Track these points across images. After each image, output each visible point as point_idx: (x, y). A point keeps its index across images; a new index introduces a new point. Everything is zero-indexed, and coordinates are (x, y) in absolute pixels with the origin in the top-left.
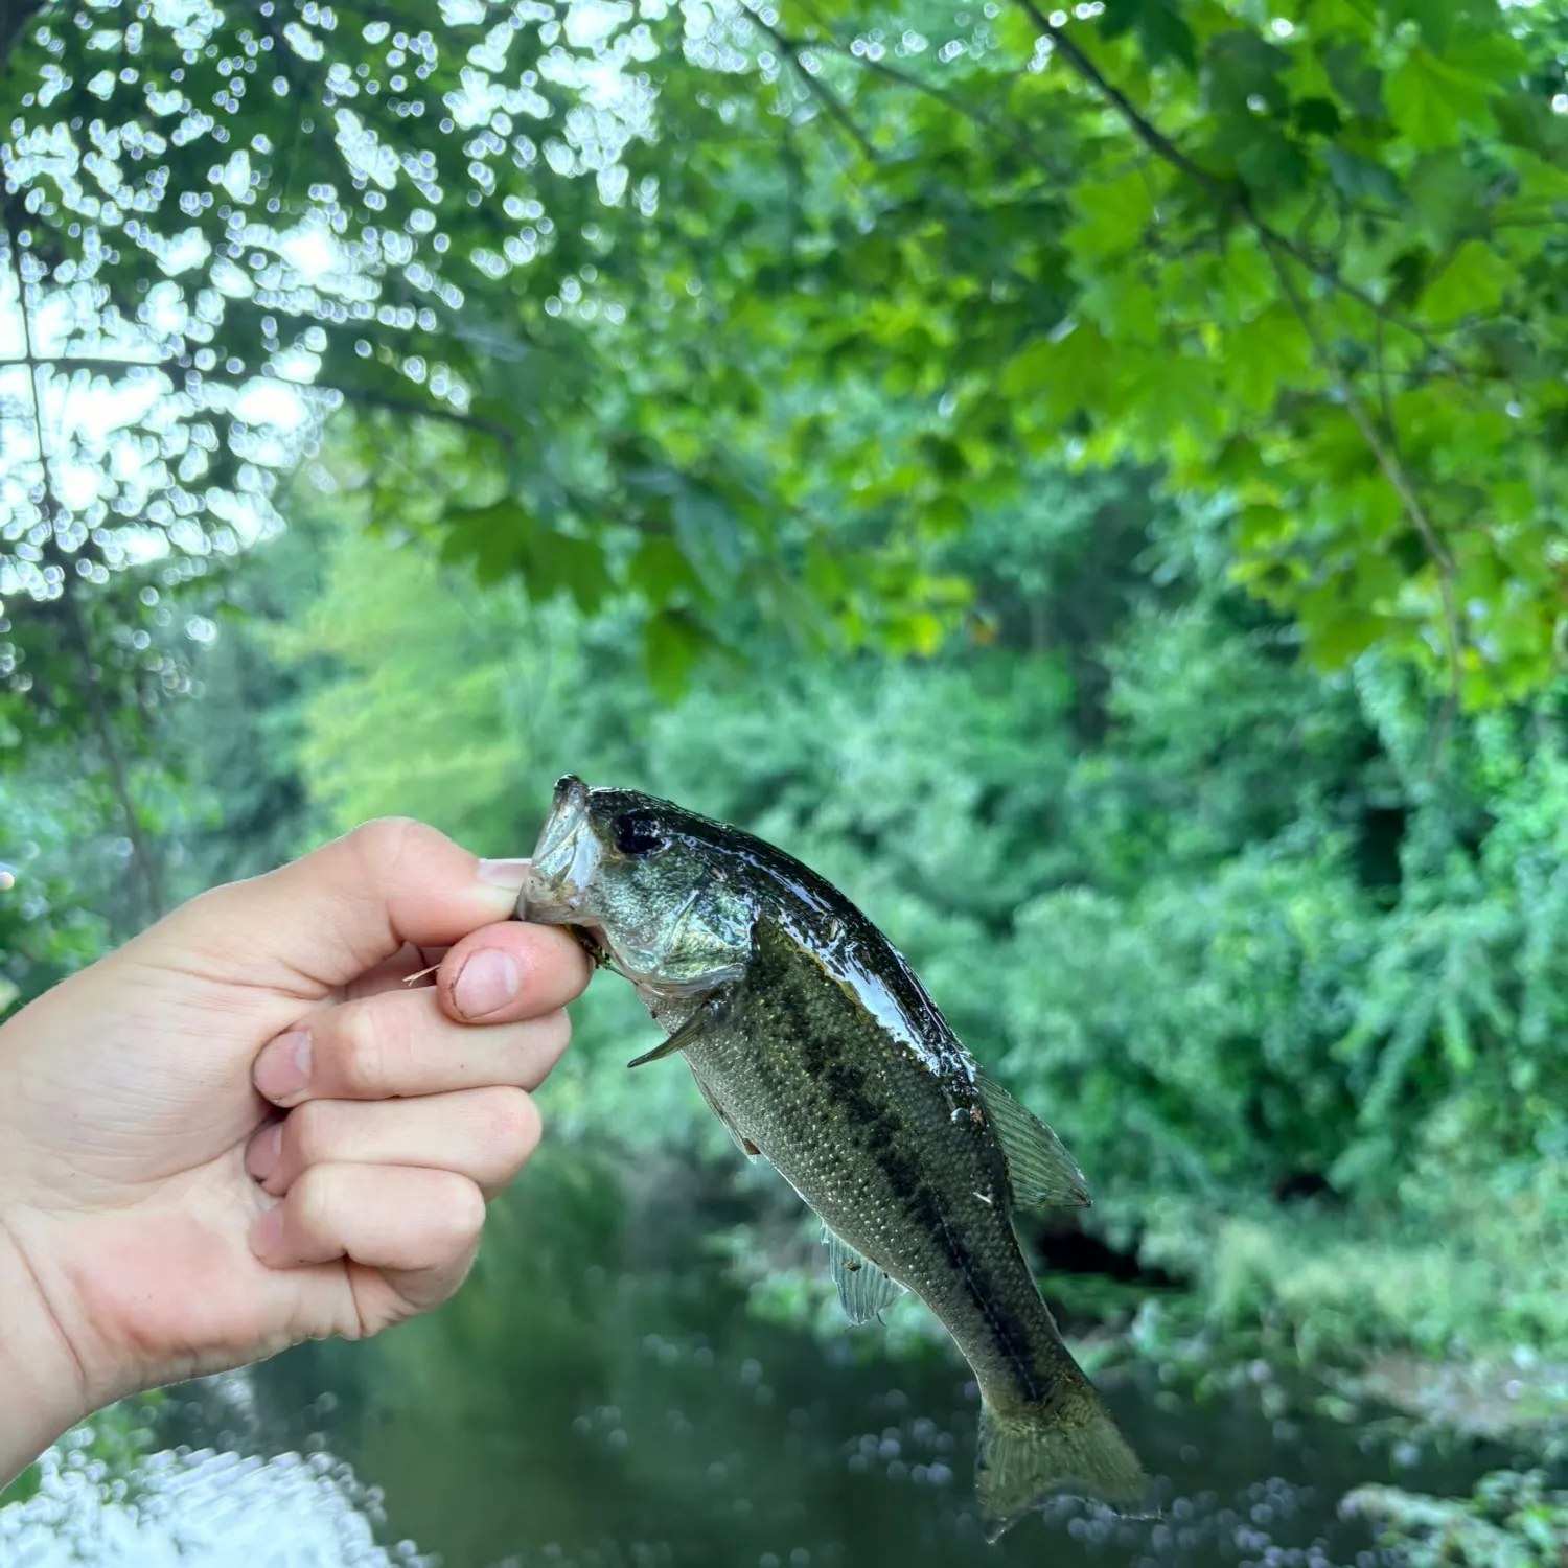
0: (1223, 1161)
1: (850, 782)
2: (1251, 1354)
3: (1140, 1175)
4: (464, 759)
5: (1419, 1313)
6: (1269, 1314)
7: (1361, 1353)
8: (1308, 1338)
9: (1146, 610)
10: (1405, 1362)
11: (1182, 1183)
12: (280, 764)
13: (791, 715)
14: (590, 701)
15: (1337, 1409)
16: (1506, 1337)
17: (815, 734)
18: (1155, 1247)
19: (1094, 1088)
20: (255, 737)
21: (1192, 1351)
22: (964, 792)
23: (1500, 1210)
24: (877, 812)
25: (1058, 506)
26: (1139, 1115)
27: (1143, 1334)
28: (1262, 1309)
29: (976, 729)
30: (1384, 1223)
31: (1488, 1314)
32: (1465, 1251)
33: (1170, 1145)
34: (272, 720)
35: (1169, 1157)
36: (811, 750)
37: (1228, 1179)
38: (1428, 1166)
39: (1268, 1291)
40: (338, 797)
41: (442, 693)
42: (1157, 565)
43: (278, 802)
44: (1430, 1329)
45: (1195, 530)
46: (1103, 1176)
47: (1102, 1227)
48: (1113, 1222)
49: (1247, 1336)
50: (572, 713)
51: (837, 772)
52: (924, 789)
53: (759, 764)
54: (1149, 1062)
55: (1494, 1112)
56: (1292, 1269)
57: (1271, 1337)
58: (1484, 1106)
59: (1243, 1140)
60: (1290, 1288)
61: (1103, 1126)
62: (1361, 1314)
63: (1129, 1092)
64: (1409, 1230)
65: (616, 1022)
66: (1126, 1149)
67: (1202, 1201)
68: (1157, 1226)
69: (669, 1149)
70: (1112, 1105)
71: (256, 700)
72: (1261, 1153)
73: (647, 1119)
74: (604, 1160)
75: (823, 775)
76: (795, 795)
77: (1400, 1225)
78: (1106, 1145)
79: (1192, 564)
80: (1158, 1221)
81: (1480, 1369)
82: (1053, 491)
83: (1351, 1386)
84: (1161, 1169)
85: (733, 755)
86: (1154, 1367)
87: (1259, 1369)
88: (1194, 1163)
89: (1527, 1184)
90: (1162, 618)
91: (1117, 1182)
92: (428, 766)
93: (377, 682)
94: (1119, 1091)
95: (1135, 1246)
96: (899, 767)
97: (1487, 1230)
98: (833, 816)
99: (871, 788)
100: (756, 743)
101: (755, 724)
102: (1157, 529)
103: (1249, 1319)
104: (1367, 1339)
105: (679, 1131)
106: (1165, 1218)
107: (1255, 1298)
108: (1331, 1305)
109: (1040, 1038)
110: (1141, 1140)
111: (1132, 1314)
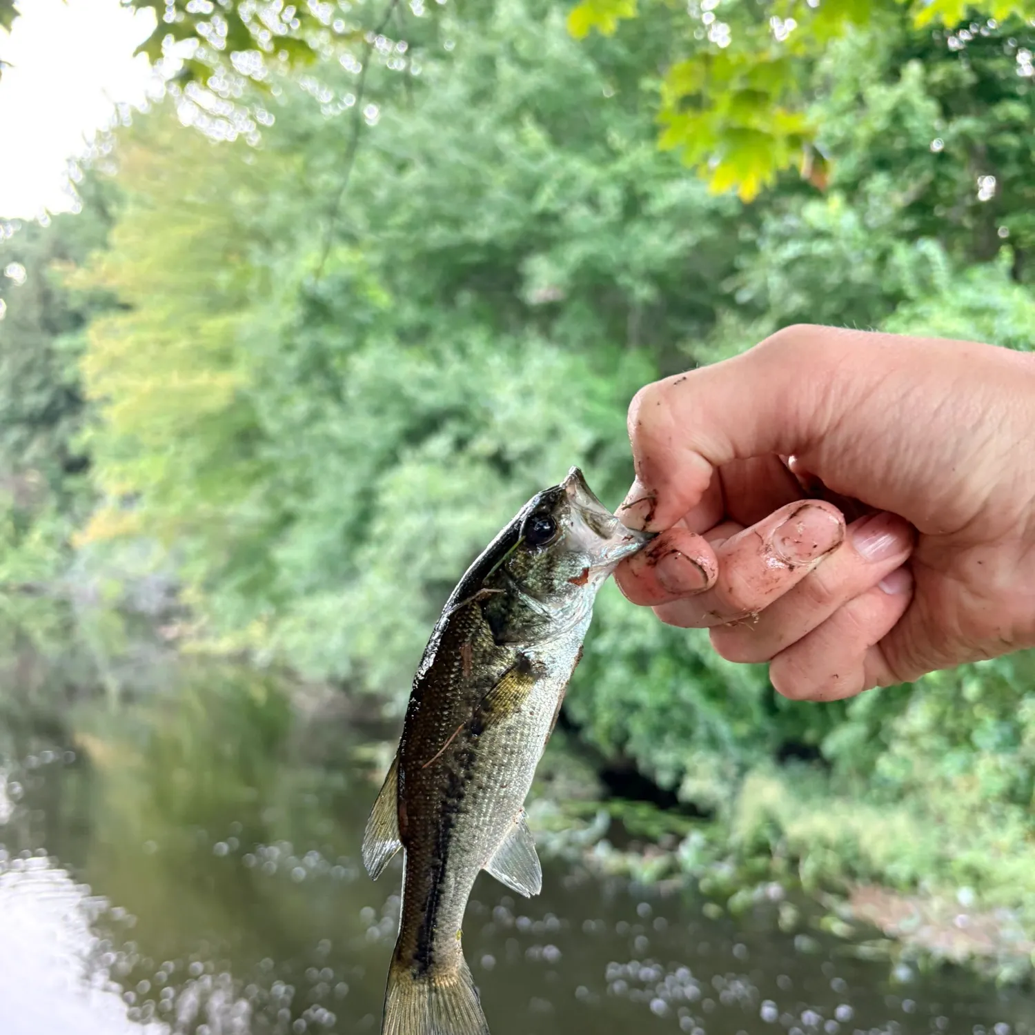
0: (743, 729)
1: (499, 419)
2: (765, 876)
3: (686, 734)
4: (203, 378)
5: (892, 858)
6: (777, 846)
7: (845, 882)
8: (807, 868)
9: (729, 320)
10: (879, 893)
11: (714, 742)
12: (67, 376)
13: (455, 366)
14: (303, 340)
15: (838, 928)
16: (955, 883)
17: (472, 384)
18: (691, 788)
19: (659, 667)
20: (49, 354)
21: (724, 872)
22: (583, 438)
23: (946, 785)
24: (516, 446)
25: (669, 237)
26: (690, 691)
27: (688, 854)
28: (772, 842)
29: (590, 395)
30: (856, 786)
31: (941, 863)
32: (921, 813)
33: (709, 714)
34: (62, 343)
35: (707, 723)
36: (468, 395)
37: (744, 743)
38: (899, 749)
39: (778, 831)
40: (107, 400)
41: (193, 330)
42: (737, 289)
43: (62, 403)
44: (901, 870)
45: (769, 265)
46: (658, 733)
47: (653, 769)
48: (664, 768)
49: (760, 862)
50: (289, 348)
51: (487, 413)
52: (554, 433)
53: (430, 400)
54: (702, 653)
55: (944, 713)
56: (795, 816)
57: (779, 864)
58: (938, 709)
59: (758, 717)
60: (796, 829)
61: (664, 697)
62: (849, 854)
63: (684, 673)
64: (875, 792)
65: (299, 584)
66: (677, 714)
67: (725, 756)
68: (694, 774)
69: (332, 681)
70: (671, 682)
71: (52, 327)
72: (768, 726)
73: (321, 657)
74: (281, 683)
75: (477, 414)
76: (453, 428)
77: (868, 788)
78: (663, 710)
79: (765, 289)
80: (695, 768)
81: (936, 904)
82: (665, 227)
83: (845, 909)
84: (700, 732)
85: (411, 390)
86: (695, 881)
87: (774, 890)
88: (724, 729)
89: (968, 769)
90: (741, 326)
91: (668, 739)
92: (176, 381)
93: (143, 315)
94: (676, 672)
95: (677, 785)
96: (536, 413)
97: (937, 799)
98: (483, 445)
99: (515, 427)
100: (428, 384)
101: (429, 370)
102: (743, 261)
103: (763, 849)
104: (851, 873)
105: (343, 670)
106: (702, 768)
107: (767, 833)
108: (825, 845)
109: (625, 627)
110: (688, 709)
111: (680, 838)
